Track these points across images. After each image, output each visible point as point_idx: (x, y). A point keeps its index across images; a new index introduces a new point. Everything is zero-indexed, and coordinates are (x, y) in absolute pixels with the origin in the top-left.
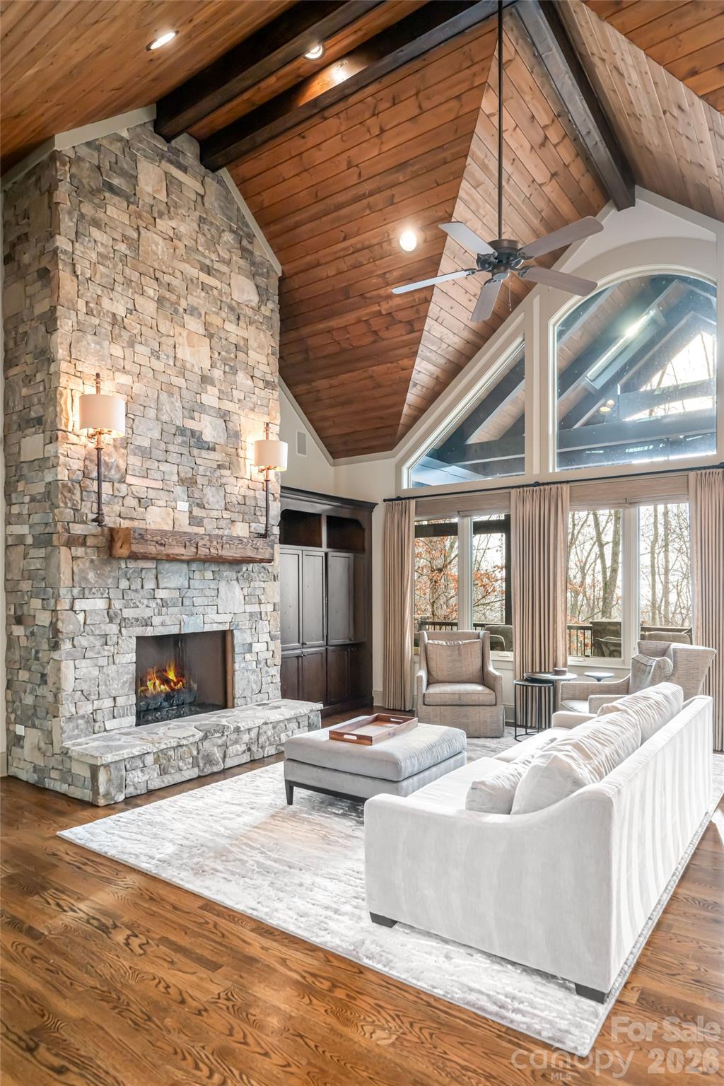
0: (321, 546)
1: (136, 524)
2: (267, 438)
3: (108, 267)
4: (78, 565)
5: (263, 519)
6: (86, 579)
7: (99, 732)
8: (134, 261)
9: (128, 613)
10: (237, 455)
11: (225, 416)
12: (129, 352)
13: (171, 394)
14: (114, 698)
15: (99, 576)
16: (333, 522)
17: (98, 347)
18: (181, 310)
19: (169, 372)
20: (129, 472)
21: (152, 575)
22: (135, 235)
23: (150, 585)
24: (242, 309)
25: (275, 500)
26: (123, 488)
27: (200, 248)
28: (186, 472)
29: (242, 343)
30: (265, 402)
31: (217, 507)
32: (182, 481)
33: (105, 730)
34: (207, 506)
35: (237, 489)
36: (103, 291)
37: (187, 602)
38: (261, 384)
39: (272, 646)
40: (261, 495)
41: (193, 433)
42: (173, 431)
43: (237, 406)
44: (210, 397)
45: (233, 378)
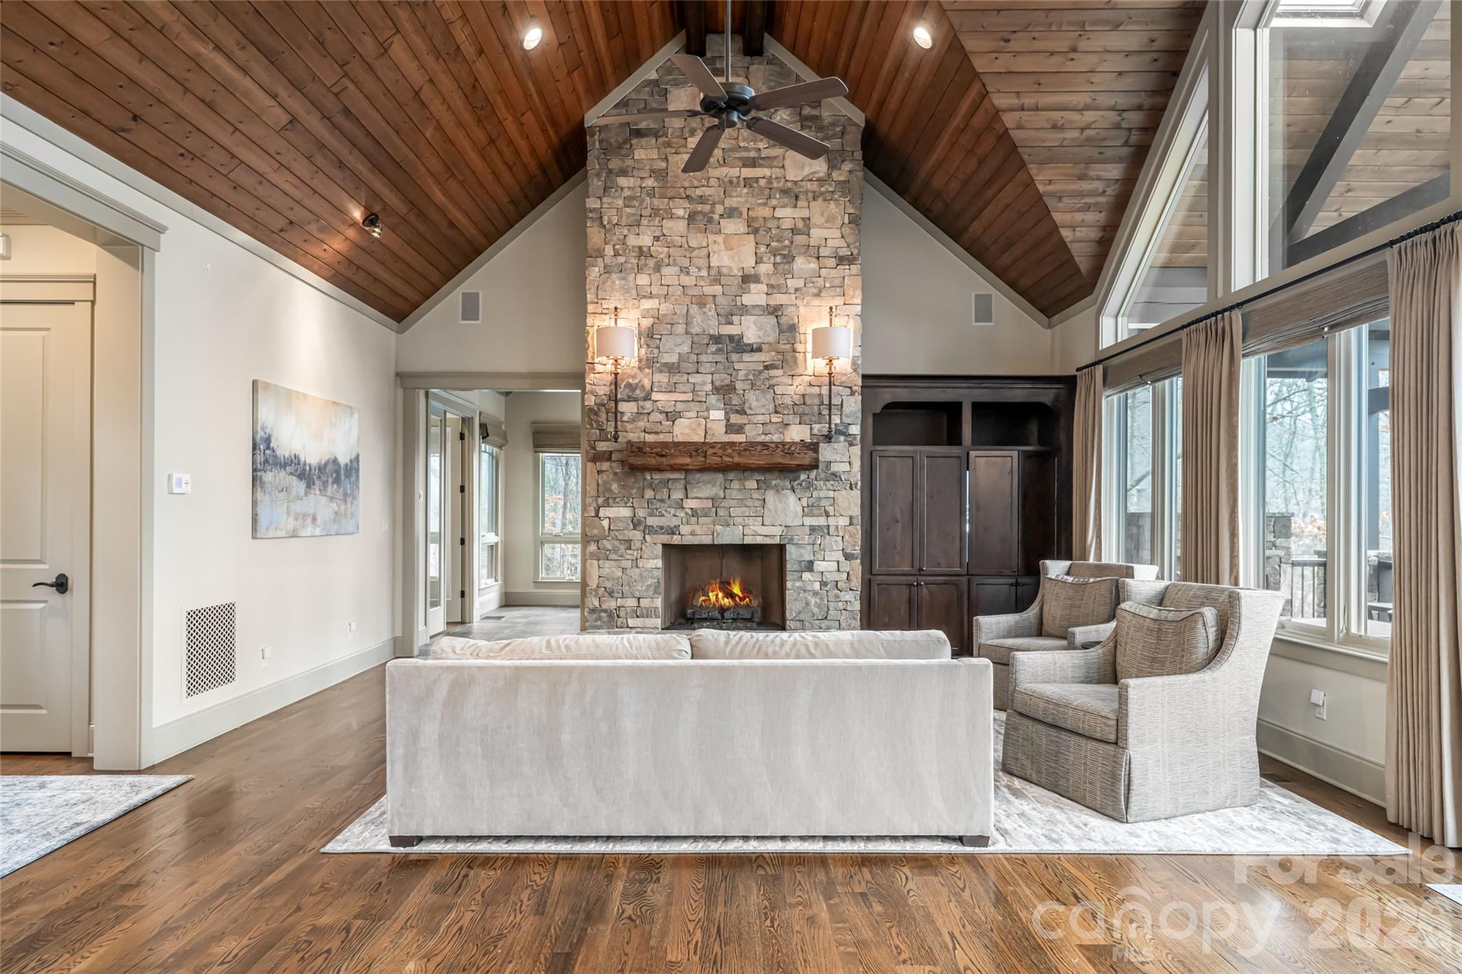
1: (661, 438)
2: (831, 325)
3: (635, 207)
4: (602, 478)
6: (610, 490)
7: (621, 627)
8: (662, 190)
9: (652, 521)
10: (794, 351)
11: (778, 311)
12: (655, 277)
13: (702, 305)
14: (639, 599)
15: (623, 487)
16: (980, 409)
17: (623, 282)
18: (716, 217)
19: (702, 283)
20: (655, 389)
21: (681, 485)
23: (677, 495)
24: (802, 187)
25: (852, 394)
26: (648, 405)
27: (741, 145)
28: (722, 379)
29: (800, 225)
30: (837, 282)
31: (763, 411)
32: (716, 390)
33: (628, 627)
34: (749, 411)
35: (792, 389)
36: (629, 230)
37: (721, 512)
38: (832, 262)
39: (846, 566)
41: (731, 337)
42: (706, 341)
43: (795, 296)
44: (756, 296)
45: (787, 267)
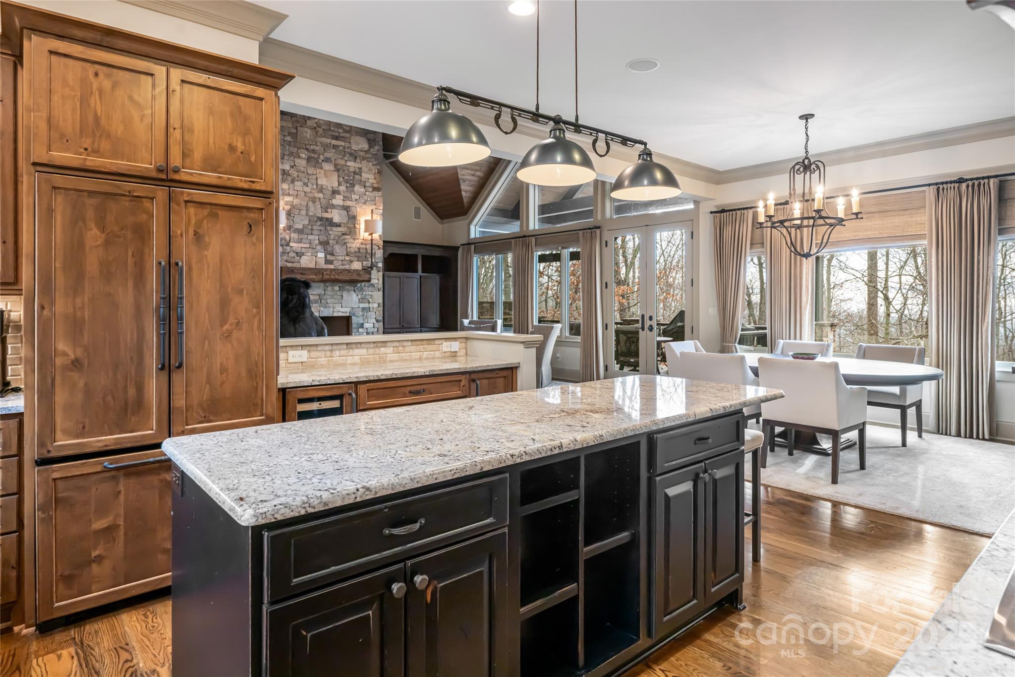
0: (416, 271)
1: (295, 265)
2: (373, 217)
5: (370, 259)
10: (355, 228)
11: (347, 209)
12: (291, 185)
13: (314, 202)
18: (320, 161)
19: (314, 192)
20: (292, 241)
22: (295, 131)
24: (358, 153)
25: (379, 249)
26: (288, 248)
28: (323, 238)
29: (357, 170)
30: (373, 199)
31: (342, 254)
32: (321, 243)
34: (335, 254)
35: (354, 245)
37: (323, 301)
38: (371, 189)
39: (377, 325)
40: (369, 247)
41: (327, 219)
42: (316, 219)
43: (355, 203)
44: (338, 200)
45: (352, 189)
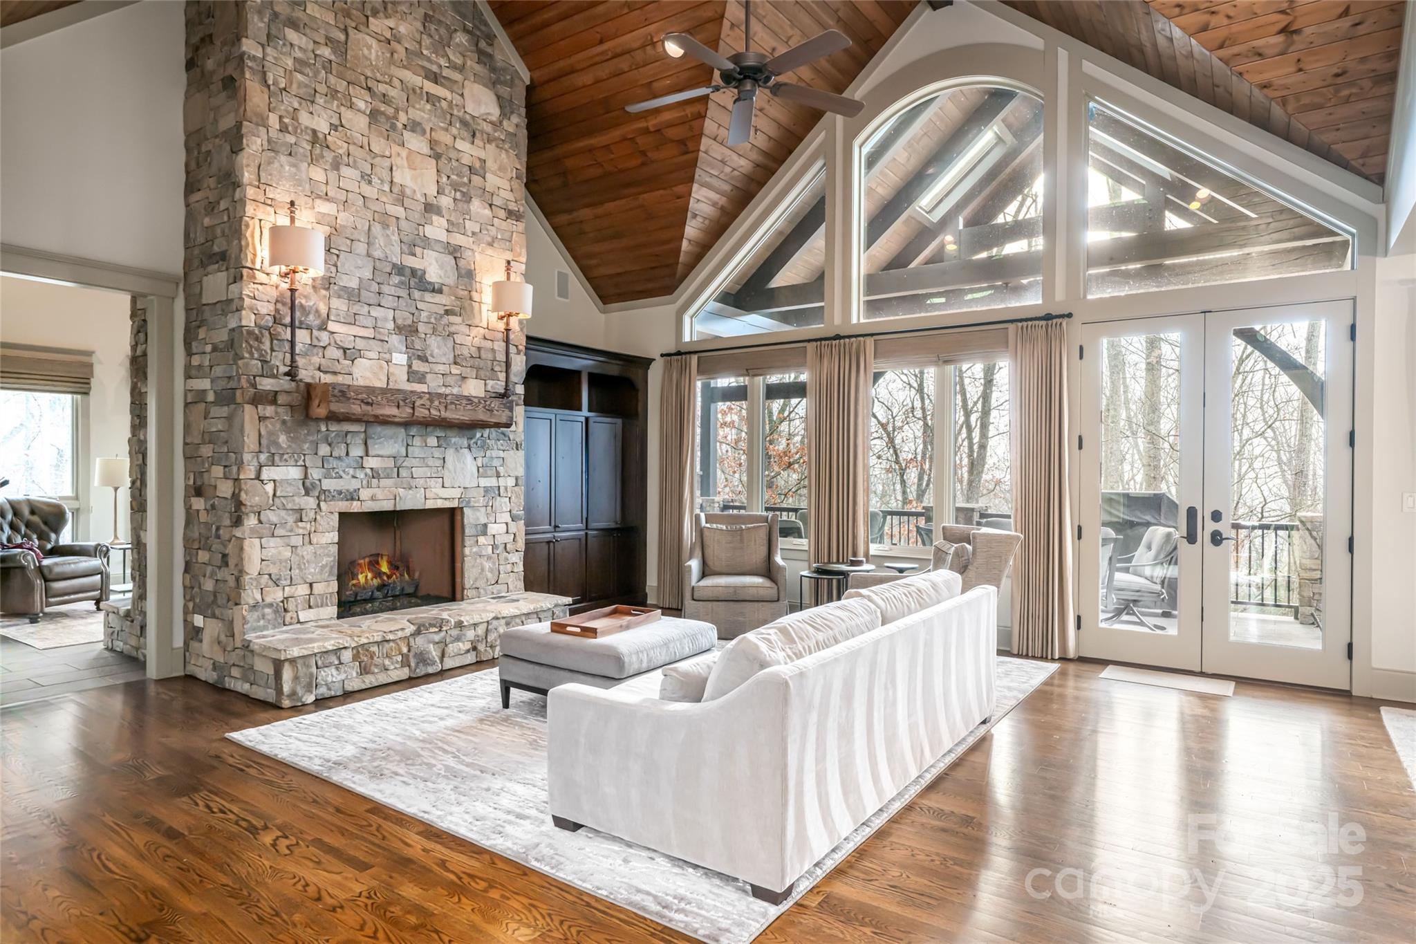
0: (580, 409)
1: (340, 379)
2: (508, 278)
3: (308, 76)
4: (267, 426)
5: (502, 376)
6: (276, 444)
7: (291, 624)
8: (341, 68)
9: (328, 484)
10: (471, 299)
11: (454, 252)
12: (333, 175)
13: (385, 226)
14: (311, 585)
15: (292, 440)
16: (595, 379)
17: (293, 170)
18: (400, 126)
19: (384, 199)
20: (332, 318)
21: (359, 440)
22: (342, 37)
23: (357, 451)
24: (478, 124)
25: (519, 352)
26: (324, 336)
27: (425, 52)
28: (405, 318)
29: (477, 165)
30: (507, 235)
31: (444, 360)
32: (399, 329)
33: (299, 622)
34: (430, 359)
35: (470, 339)
36: (300, 104)
37: (403, 473)
38: (502, 214)
39: (513, 527)
40: (500, 346)
41: (413, 272)
42: (388, 269)
43: (471, 240)
44: (436, 229)
45: (465, 206)
